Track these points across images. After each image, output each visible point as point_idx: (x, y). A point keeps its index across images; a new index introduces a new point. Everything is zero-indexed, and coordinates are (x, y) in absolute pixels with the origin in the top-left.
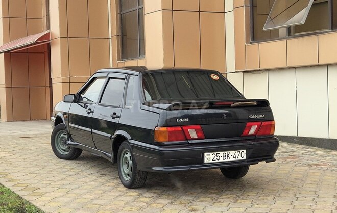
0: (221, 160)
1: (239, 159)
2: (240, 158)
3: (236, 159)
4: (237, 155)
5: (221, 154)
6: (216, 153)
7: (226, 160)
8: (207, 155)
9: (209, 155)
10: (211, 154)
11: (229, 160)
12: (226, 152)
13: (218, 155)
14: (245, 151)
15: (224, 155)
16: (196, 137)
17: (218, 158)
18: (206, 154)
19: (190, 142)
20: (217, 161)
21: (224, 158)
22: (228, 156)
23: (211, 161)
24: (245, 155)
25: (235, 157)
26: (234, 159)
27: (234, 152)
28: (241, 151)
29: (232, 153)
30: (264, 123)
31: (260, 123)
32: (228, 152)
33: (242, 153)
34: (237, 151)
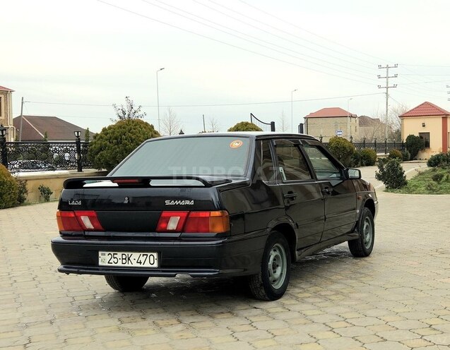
0: (120, 264)
1: (145, 266)
2: (147, 265)
3: (142, 265)
4: (142, 259)
5: (119, 255)
6: (112, 253)
7: (126, 265)
8: (102, 254)
9: (105, 255)
10: (107, 253)
11: (130, 265)
12: (126, 253)
13: (115, 256)
14: (155, 255)
15: (124, 257)
16: (92, 227)
17: (116, 260)
18: (100, 253)
19: (86, 233)
20: (113, 264)
21: (124, 261)
22: (129, 259)
23: (107, 264)
24: (156, 261)
25: (140, 263)
26: (138, 265)
27: (138, 254)
28: (149, 254)
29: (135, 255)
30: (193, 214)
32: (130, 254)
33: (152, 257)
34: (142, 254)
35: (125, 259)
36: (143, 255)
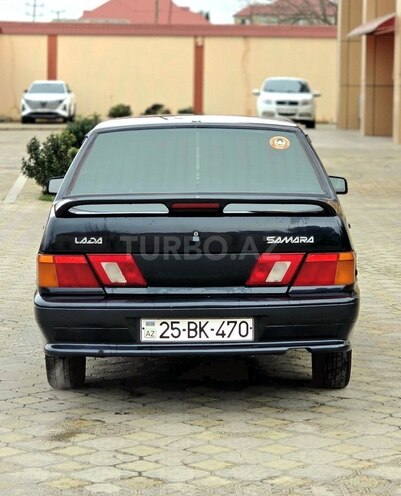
0: (184, 337)
1: (232, 338)
2: (235, 337)
3: (226, 339)
4: (227, 329)
5: (183, 324)
6: (169, 321)
7: (197, 339)
8: (147, 324)
9: (153, 324)
10: (158, 322)
11: (204, 338)
12: (197, 321)
13: (175, 325)
14: (250, 322)
15: (192, 326)
16: (123, 280)
17: (176, 333)
18: (144, 322)
19: (109, 291)
20: (172, 339)
21: (192, 333)
22: (202, 330)
23: (158, 339)
24: (251, 332)
25: (223, 335)
26: (220, 338)
27: (219, 322)
28: (239, 321)
29: (214, 324)
30: (311, 257)
31: (301, 255)
32: (203, 321)
33: (244, 326)
34: (226, 321)
35: (195, 330)
36: (229, 323)
